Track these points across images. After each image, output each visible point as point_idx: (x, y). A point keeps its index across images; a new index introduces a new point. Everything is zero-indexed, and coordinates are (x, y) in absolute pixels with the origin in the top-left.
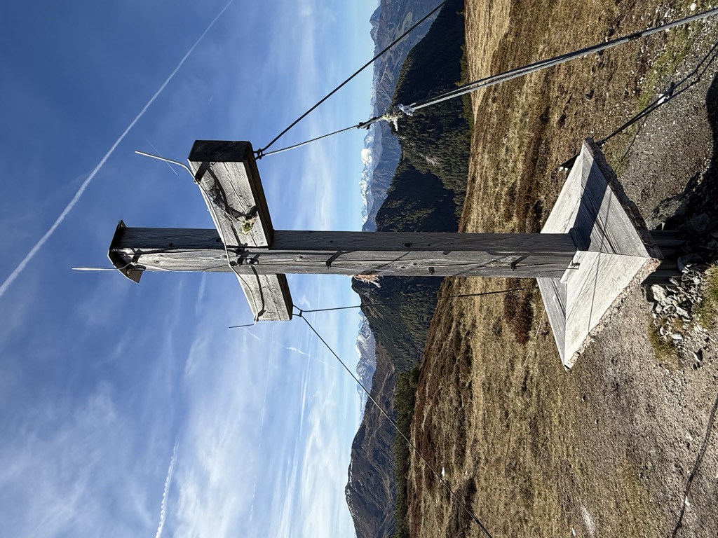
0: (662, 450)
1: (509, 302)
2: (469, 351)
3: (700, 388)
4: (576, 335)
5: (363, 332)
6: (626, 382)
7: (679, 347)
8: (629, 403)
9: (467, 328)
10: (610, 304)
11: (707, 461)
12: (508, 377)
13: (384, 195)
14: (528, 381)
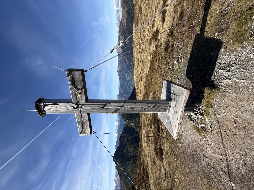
0: (215, 168)
1: (156, 150)
2: (147, 173)
3: (216, 138)
4: (175, 126)
5: (116, 176)
6: (194, 151)
7: (204, 128)
8: (198, 158)
9: (146, 165)
10: (182, 109)
11: (231, 162)
12: (160, 176)
13: (121, 133)
14: (166, 173)
